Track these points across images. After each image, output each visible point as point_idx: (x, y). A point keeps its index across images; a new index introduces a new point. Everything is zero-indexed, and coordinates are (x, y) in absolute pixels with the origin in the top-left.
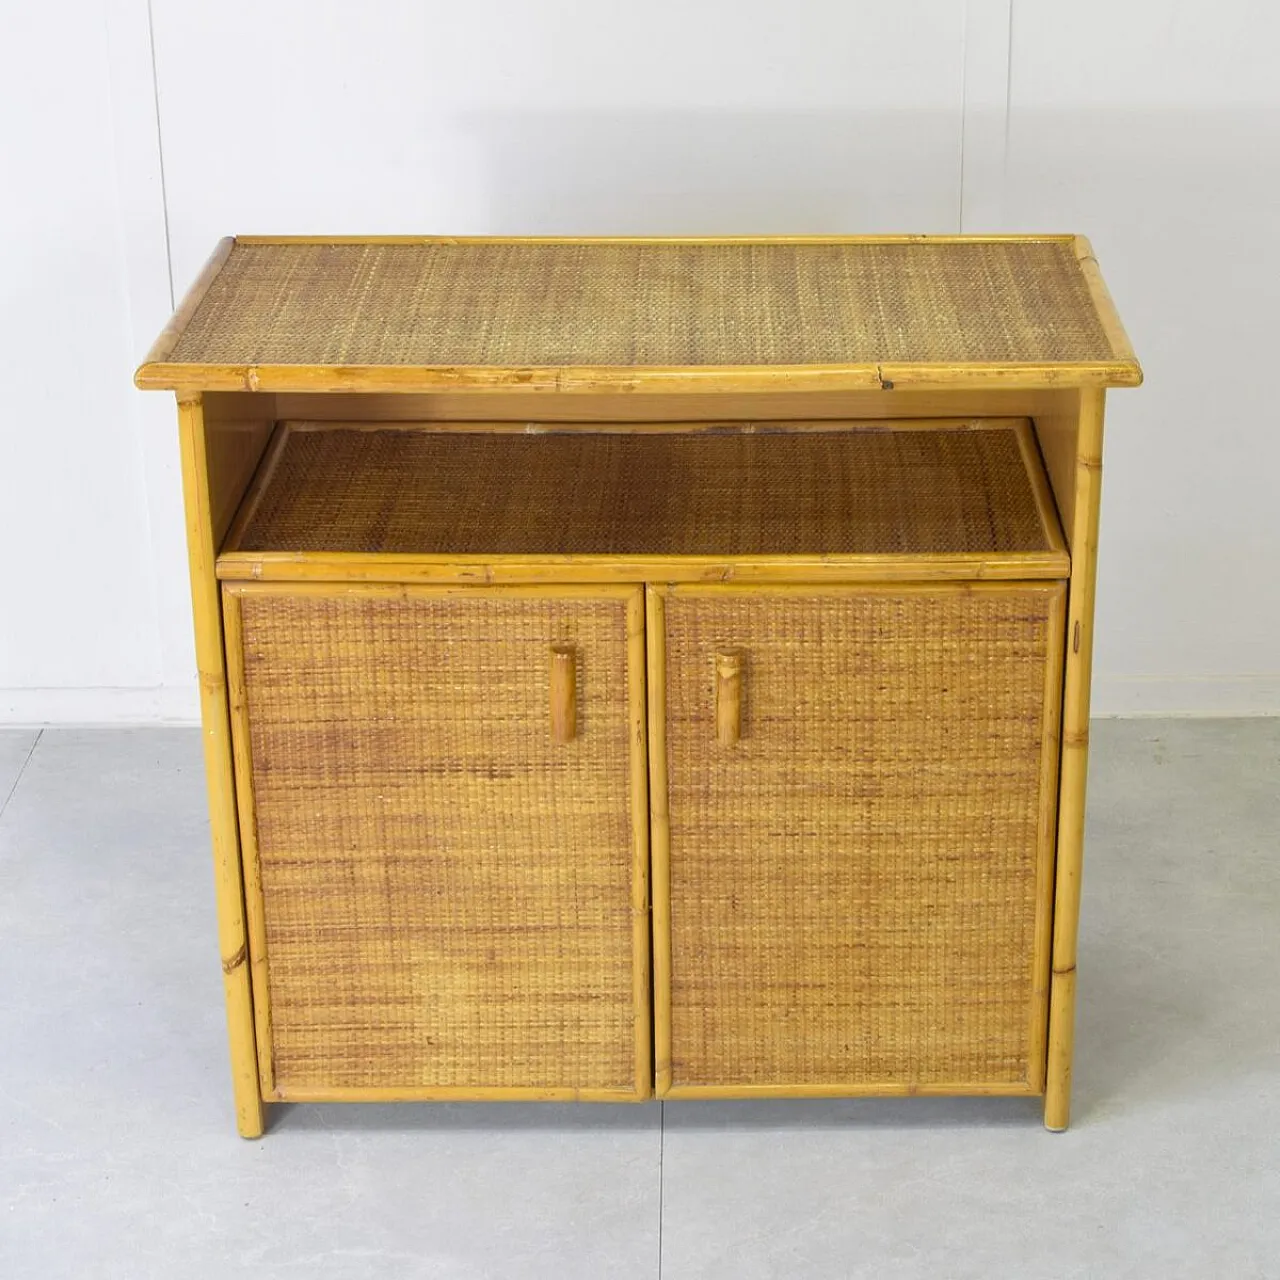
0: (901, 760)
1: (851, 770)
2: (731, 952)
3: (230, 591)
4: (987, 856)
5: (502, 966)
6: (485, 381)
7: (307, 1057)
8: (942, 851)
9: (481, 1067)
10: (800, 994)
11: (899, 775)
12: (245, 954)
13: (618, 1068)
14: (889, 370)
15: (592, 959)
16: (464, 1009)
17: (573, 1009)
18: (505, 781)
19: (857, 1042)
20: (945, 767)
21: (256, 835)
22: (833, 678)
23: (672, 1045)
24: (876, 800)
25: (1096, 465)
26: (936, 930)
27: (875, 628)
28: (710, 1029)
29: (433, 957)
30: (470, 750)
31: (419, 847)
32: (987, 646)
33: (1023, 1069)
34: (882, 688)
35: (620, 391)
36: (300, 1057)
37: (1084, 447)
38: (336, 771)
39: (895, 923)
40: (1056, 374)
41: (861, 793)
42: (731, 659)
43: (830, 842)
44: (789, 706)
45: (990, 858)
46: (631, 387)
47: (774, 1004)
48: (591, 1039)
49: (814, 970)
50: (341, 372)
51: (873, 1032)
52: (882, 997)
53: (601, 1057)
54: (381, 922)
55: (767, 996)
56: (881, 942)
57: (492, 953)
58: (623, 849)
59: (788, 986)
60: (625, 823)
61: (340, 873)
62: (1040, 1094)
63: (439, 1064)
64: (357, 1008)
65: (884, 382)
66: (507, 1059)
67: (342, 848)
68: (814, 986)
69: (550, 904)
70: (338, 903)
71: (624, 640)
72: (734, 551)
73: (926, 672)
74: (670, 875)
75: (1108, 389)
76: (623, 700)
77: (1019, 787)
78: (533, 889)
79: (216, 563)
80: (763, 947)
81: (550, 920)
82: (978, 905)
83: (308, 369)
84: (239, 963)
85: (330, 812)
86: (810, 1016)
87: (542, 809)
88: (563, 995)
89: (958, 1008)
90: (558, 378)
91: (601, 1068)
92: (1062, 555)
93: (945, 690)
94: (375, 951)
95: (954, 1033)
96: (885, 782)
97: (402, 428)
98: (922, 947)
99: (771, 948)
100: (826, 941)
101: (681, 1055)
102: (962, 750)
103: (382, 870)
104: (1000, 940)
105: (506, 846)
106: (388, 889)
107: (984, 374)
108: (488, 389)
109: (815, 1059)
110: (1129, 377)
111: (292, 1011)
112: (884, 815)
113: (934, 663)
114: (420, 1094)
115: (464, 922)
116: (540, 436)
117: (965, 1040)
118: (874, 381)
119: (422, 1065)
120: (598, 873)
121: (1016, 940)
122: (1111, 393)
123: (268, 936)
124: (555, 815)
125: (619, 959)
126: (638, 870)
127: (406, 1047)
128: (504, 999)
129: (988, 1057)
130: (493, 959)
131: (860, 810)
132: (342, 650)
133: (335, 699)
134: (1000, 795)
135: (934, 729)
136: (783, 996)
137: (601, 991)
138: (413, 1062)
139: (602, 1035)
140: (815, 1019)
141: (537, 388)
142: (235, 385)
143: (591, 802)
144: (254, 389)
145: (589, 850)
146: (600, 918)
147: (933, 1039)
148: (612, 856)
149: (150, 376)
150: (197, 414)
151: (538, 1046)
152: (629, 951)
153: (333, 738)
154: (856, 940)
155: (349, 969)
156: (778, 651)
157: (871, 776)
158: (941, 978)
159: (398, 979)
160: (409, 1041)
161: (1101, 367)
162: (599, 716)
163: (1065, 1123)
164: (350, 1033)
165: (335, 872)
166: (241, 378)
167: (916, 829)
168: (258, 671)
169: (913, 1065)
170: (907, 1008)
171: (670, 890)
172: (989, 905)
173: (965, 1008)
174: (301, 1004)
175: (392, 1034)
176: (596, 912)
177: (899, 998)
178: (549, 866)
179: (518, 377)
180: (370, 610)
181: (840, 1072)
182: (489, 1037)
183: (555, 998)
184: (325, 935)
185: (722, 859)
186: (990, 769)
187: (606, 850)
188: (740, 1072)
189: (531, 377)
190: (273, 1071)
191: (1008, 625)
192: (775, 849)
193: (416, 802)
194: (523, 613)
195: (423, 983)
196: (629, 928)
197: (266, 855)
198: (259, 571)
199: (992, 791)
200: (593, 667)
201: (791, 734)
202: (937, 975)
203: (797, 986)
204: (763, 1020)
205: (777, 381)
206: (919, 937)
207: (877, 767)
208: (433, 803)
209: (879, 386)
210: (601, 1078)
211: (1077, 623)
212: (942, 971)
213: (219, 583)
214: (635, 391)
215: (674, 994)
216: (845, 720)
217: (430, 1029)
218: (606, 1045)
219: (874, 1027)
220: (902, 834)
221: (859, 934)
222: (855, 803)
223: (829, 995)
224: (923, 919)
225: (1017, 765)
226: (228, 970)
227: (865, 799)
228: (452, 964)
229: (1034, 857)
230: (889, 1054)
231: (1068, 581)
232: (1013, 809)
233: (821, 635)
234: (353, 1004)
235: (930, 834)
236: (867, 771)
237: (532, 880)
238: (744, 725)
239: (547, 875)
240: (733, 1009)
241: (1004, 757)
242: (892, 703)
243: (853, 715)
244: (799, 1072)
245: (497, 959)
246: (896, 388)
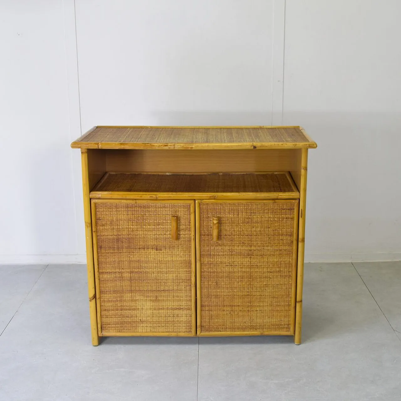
0: (258, 246)
1: (246, 249)
2: (217, 296)
3: (93, 201)
4: (280, 271)
5: (159, 300)
6: (156, 146)
7: (110, 324)
8: (269, 270)
9: (154, 327)
10: (233, 308)
11: (258, 250)
12: (95, 296)
13: (188, 327)
14: (255, 144)
15: (181, 298)
16: (149, 312)
17: (176, 312)
18: (160, 251)
19: (248, 321)
20: (269, 248)
21: (98, 265)
22: (242, 225)
23: (201, 322)
24: (252, 257)
25: (306, 169)
26: (267, 291)
27: (252, 211)
28: (211, 317)
29: (142, 298)
30: (151, 243)
31: (139, 269)
32: (279, 216)
33: (289, 328)
34: (254, 227)
35: (190, 149)
36: (108, 325)
37: (303, 165)
38: (118, 249)
39: (257, 289)
40: (296, 145)
41: (248, 255)
42: (216, 218)
43: (241, 268)
44: (231, 232)
45: (280, 272)
47: (227, 311)
48: (181, 320)
49: (237, 302)
50: (121, 144)
51: (252, 318)
52: (254, 309)
53: (183, 325)
54: (129, 288)
55: (225, 308)
56: (254, 294)
57: (157, 297)
58: (189, 269)
59: (230, 306)
60: (190, 263)
61: (119, 275)
62: (293, 335)
63: (143, 326)
64: (123, 311)
65: (254, 147)
66: (160, 325)
67: (119, 269)
68: (237, 306)
69: (171, 284)
70: (118, 283)
71: (190, 215)
72: (217, 192)
73: (264, 223)
74: (201, 276)
75: (309, 149)
76: (190, 230)
77: (288, 254)
78: (167, 280)
79: (90, 194)
80: (224, 296)
81: (171, 288)
82: (278, 284)
83: (114, 143)
84: (93, 299)
85: (117, 260)
86: (236, 314)
87: (169, 259)
88: (174, 308)
89: (273, 312)
90: (174, 145)
91: (184, 328)
92: (298, 193)
93: (269, 228)
94: (127, 296)
95: (272, 318)
96: (255, 252)
97: (137, 173)
98: (263, 296)
99: (226, 296)
100: (240, 294)
101: (204, 324)
102: (273, 243)
103: (129, 275)
104: (283, 294)
105: (160, 268)
106: (131, 280)
107: (279, 145)
108: (157, 148)
109: (237, 325)
110: (313, 146)
111: (106, 312)
112: (254, 261)
113: (266, 221)
114: (138, 334)
115: (150, 288)
116: (170, 175)
117: (274, 320)
118: (251, 146)
119: (139, 326)
120: (183, 276)
121: (287, 294)
122: (310, 150)
123: (101, 292)
124: (173, 260)
125: (188, 298)
126: (193, 275)
127: (135, 322)
128: (159, 309)
129: (280, 325)
130: (157, 298)
131: (248, 259)
132: (120, 217)
133: (118, 230)
134: (283, 255)
135: (266, 238)
136: (229, 309)
137: (184, 307)
138: (136, 326)
139: (184, 319)
140: (237, 315)
141: (169, 148)
142: (95, 147)
143: (181, 257)
144: (100, 148)
145: (181, 270)
146: (183, 287)
147: (267, 320)
148: (186, 271)
149: (75, 145)
150: (86, 155)
151: (168, 322)
152: (191, 296)
153: (118, 240)
154: (247, 294)
155: (121, 301)
156: (228, 217)
157: (251, 250)
158: (268, 304)
159: (133, 304)
160: (135, 320)
161: (307, 143)
162: (183, 234)
163: (300, 343)
164: (121, 318)
165: (117, 275)
166: (97, 145)
167: (262, 264)
168: (99, 222)
169: (262, 327)
170: (260, 312)
171: (201, 280)
172: (280, 284)
173: (275, 312)
174: (108, 310)
175: (131, 318)
176: (183, 286)
177: (258, 309)
178: (171, 274)
179: (165, 145)
180: (127, 207)
181: (244, 329)
182: (155, 319)
183: (172, 309)
184: (115, 292)
185: (214, 272)
186: (280, 249)
187: (185, 270)
188: (218, 329)
189: (168, 145)
190: (101, 328)
191: (285, 211)
192: (227, 269)
193: (138, 257)
194: (165, 207)
195: (139, 305)
196: (191, 290)
197: (101, 271)
198: (100, 196)
199: (281, 254)
200: (182, 221)
201: (231, 239)
202: (267, 303)
203: (232, 306)
204: (224, 315)
205: (228, 146)
206: (263, 293)
207: (253, 248)
208: (142, 257)
209: (252, 148)
210: (183, 330)
211: (302, 210)
212: (269, 302)
213: (90, 199)
214: (193, 149)
215: (202, 308)
216: (245, 235)
217: (140, 317)
218: (185, 321)
219: (252, 317)
220: (259, 265)
221: (248, 292)
222: (247, 257)
223: (240, 308)
224: (264, 288)
225: (287, 247)
226: (90, 301)
227: (249, 256)
228: (146, 300)
229: (291, 272)
230: (255, 324)
231: (299, 199)
232: (287, 259)
233: (238, 214)
234: (122, 310)
235: (266, 265)
236: (250, 249)
237: (167, 277)
238: (219, 237)
239: (170, 276)
240: (217, 312)
241: (284, 245)
242: (256, 231)
243: (246, 234)
244: (233, 329)
245: (158, 298)
246: (257, 148)
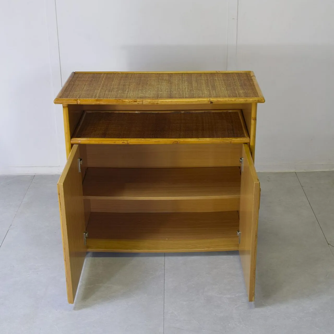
6: (127, 102)
14: (212, 99)
25: (255, 119)
35: (156, 104)
37: (253, 116)
40: (247, 100)
46: (158, 103)
50: (97, 100)
65: (211, 102)
72: (180, 138)
75: (258, 103)
79: (71, 140)
83: (90, 100)
90: (142, 101)
92: (248, 138)
97: (110, 112)
107: (232, 100)
108: (128, 104)
110: (262, 101)
116: (138, 113)
118: (208, 102)
122: (258, 104)
141: (138, 103)
142: (75, 103)
144: (79, 104)
149: (57, 101)
150: (67, 109)
161: (256, 99)
166: (76, 102)
179: (134, 101)
189: (137, 101)
198: (80, 142)
205: (189, 102)
209: (210, 103)
213: (72, 145)
231: (250, 144)
246: (213, 103)
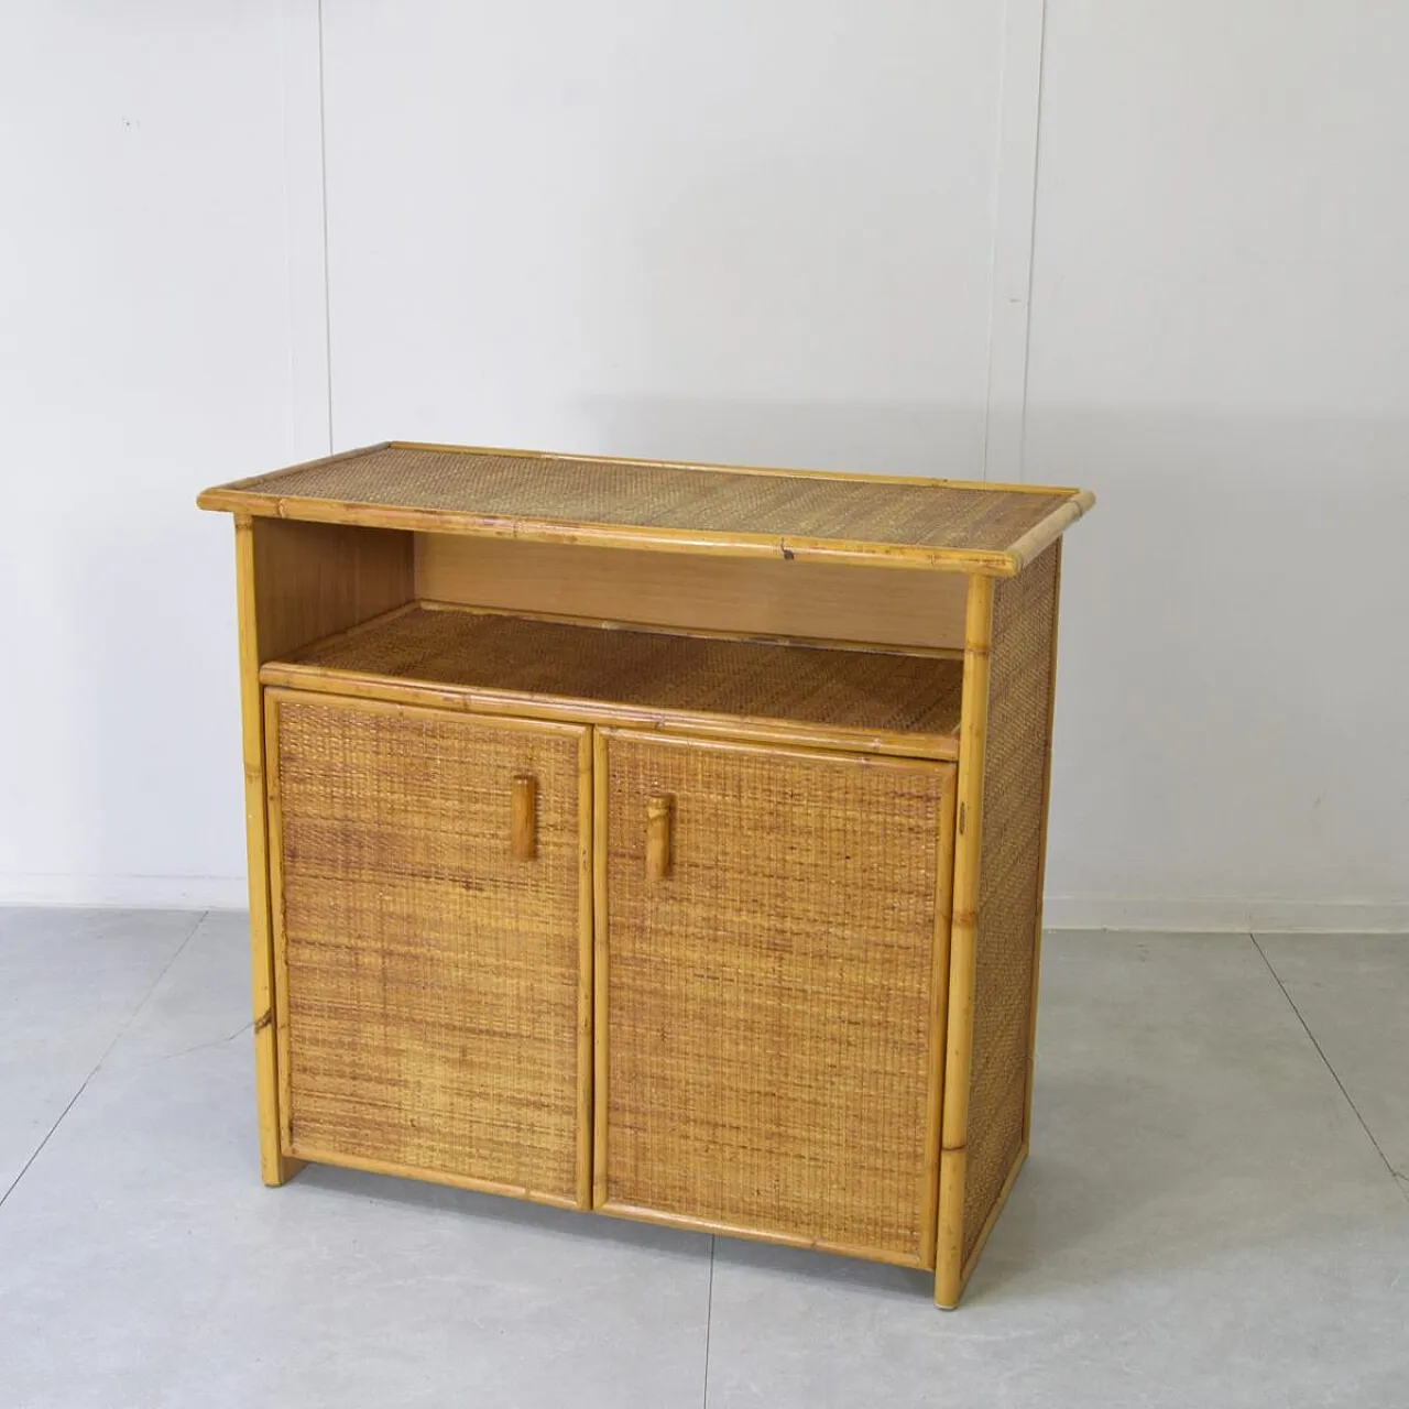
0: (809, 920)
1: (766, 925)
2: (662, 1081)
3: (268, 691)
4: (883, 1025)
5: (471, 1065)
7: (318, 1121)
8: (845, 1014)
9: (454, 1156)
10: (719, 1132)
11: (808, 934)
12: (270, 1018)
13: (564, 1176)
14: (790, 541)
15: (545, 1070)
16: (440, 1099)
17: (530, 1114)
18: (478, 893)
19: (768, 1189)
20: (847, 933)
21: (284, 913)
22: (749, 833)
23: (608, 1163)
24: (787, 956)
25: (982, 652)
26: (839, 1091)
27: (787, 790)
28: (641, 1153)
29: (417, 1046)
30: (452, 861)
31: (409, 944)
32: (885, 820)
33: (916, 1242)
34: (792, 848)
35: (565, 542)
36: (313, 1120)
37: (970, 633)
38: (347, 865)
39: (801, 1078)
40: (937, 557)
41: (774, 947)
42: (660, 801)
43: (746, 990)
44: (713, 856)
45: (886, 1028)
47: (696, 1139)
48: (543, 1145)
49: (731, 1112)
51: (781, 1183)
52: (788, 1147)
53: (551, 1164)
54: (378, 1008)
55: (691, 1130)
56: (790, 1095)
57: (464, 1051)
58: (572, 971)
59: (708, 1123)
60: (573, 947)
61: (347, 958)
62: (930, 1270)
63: (420, 1146)
64: (356, 1083)
65: (786, 551)
66: (473, 1150)
67: (350, 936)
68: (731, 1127)
69: (512, 1013)
70: (346, 985)
71: (577, 777)
73: (830, 838)
74: (609, 999)
76: (576, 832)
77: (914, 962)
78: (497, 996)
80: (687, 1083)
81: (511, 1028)
82: (876, 1072)
84: (265, 1025)
85: (341, 902)
86: (727, 1155)
87: (508, 923)
88: (520, 1099)
89: (857, 1170)
90: (516, 526)
91: (551, 1174)
93: (848, 858)
94: (373, 1033)
95: (854, 1192)
96: (795, 938)
98: (825, 1105)
99: (694, 1084)
100: (741, 1085)
101: (615, 1173)
102: (863, 918)
103: (380, 961)
104: (896, 1110)
105: (478, 954)
106: (384, 979)
107: (873, 551)
109: (731, 1198)
110: (1004, 565)
111: (306, 1077)
112: (794, 972)
113: (838, 830)
114: (402, 1170)
115: (444, 1018)
117: (863, 1204)
118: (777, 551)
119: (406, 1144)
120: (551, 989)
121: (910, 1112)
123: (293, 1007)
124: (517, 930)
125: (568, 1074)
126: (584, 991)
127: (394, 1125)
128: (472, 1095)
129: (885, 1224)
130: (464, 1056)
131: (771, 963)
132: (354, 758)
133: (348, 802)
134: (897, 965)
135: (838, 893)
136: (704, 1133)
137: (552, 1101)
138: (400, 1141)
139: (551, 1142)
140: (731, 1160)
141: (499, 533)
142: (269, 512)
143: (547, 923)
144: (283, 516)
145: (545, 967)
146: (552, 1032)
147: (835, 1197)
148: (563, 976)
149: (211, 500)
150: (248, 536)
151: (501, 1143)
152: (575, 1066)
153: (347, 836)
154: (768, 1089)
155: (353, 1046)
156: (703, 801)
157: (783, 932)
158: (842, 1139)
159: (390, 1063)
160: (396, 1121)
162: (555, 844)
164: (351, 1106)
165: (343, 956)
166: (273, 506)
167: (822, 990)
168: (292, 768)
169: (815, 1220)
170: (812, 1163)
171: (609, 1015)
172: (886, 1073)
173: (865, 1172)
174: (314, 1072)
175: (385, 1112)
176: (549, 1026)
177: (805, 1152)
178: (512, 977)
179: (484, 522)
180: (378, 723)
181: (751, 1216)
182: (461, 1128)
183: (520, 1103)
184: (335, 1012)
185: (654, 993)
186: (888, 939)
187: (558, 970)
188: (666, 1199)
189: (495, 523)
190: (291, 1129)
191: (905, 802)
192: (697, 988)
193: (408, 903)
194: (496, 741)
195: (410, 1068)
196: (575, 1046)
197: (291, 934)
199: (890, 961)
200: (548, 797)
201: (714, 882)
202: (839, 1135)
203: (716, 1125)
204: (687, 1153)
206: (823, 1095)
207: (788, 924)
208: (420, 905)
209: (781, 556)
210: (551, 1183)
211: (963, 804)
212: (843, 1132)
213: (263, 687)
214: (577, 543)
215: (611, 1115)
216: (760, 875)
217: (412, 1111)
218: (555, 1152)
219: (782, 1176)
220: (810, 991)
221: (770, 1083)
222: (768, 956)
223: (742, 1138)
224: (827, 1078)
225: (913, 939)
226: (257, 1030)
227: (777, 953)
228: (432, 1056)
229: (927, 1033)
230: (795, 1205)
231: (957, 763)
232: (909, 982)
233: (740, 792)
234: (354, 1078)
235: (833, 995)
236: (779, 926)
237: (497, 988)
238: (669, 866)
239: (510, 985)
240: (661, 1137)
241: (901, 930)
242: (801, 864)
243: (767, 871)
244: (718, 1209)
245: (468, 1057)
246: (796, 559)
